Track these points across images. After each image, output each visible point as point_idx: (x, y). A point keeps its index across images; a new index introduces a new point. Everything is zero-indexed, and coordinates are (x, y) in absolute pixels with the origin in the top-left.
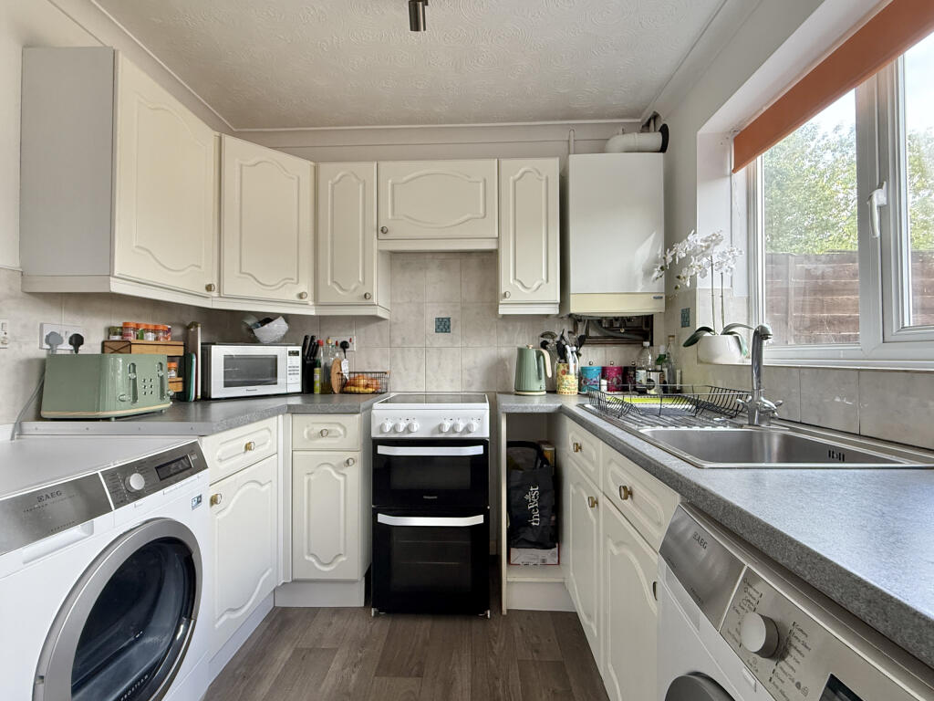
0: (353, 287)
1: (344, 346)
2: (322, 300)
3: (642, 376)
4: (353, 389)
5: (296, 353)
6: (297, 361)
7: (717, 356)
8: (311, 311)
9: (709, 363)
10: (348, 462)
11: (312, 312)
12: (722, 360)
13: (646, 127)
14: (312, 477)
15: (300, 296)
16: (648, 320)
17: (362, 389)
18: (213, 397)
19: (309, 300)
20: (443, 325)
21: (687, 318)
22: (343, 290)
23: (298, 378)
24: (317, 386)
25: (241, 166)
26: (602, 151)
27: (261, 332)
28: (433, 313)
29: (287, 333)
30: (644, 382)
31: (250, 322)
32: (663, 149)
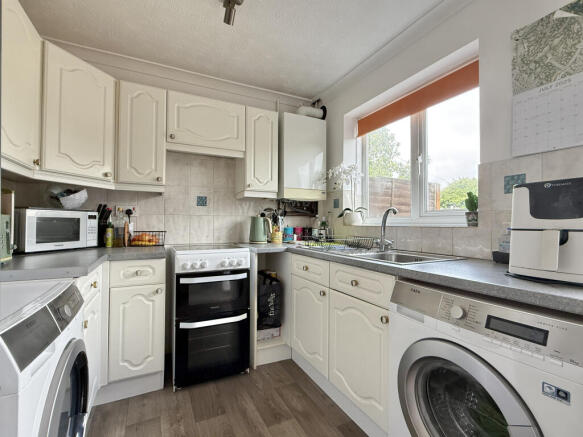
0: (147, 172)
1: (129, 213)
2: (121, 179)
3: (315, 233)
4: (140, 243)
5: (94, 217)
6: (95, 223)
7: (353, 222)
8: (111, 187)
9: (350, 225)
10: (157, 292)
11: (113, 188)
12: (355, 224)
13: (313, 104)
14: (126, 306)
15: (106, 175)
16: (315, 204)
17: (147, 243)
18: (26, 251)
19: (110, 178)
20: (202, 201)
21: (337, 204)
22: (139, 173)
23: (95, 236)
24: (110, 242)
25: (61, 70)
26: (295, 112)
27: (67, 201)
28: (195, 193)
29: (87, 201)
30: (317, 235)
31: (56, 192)
32: (324, 118)
